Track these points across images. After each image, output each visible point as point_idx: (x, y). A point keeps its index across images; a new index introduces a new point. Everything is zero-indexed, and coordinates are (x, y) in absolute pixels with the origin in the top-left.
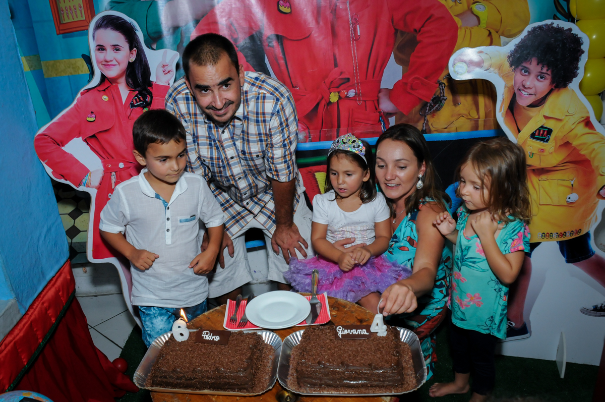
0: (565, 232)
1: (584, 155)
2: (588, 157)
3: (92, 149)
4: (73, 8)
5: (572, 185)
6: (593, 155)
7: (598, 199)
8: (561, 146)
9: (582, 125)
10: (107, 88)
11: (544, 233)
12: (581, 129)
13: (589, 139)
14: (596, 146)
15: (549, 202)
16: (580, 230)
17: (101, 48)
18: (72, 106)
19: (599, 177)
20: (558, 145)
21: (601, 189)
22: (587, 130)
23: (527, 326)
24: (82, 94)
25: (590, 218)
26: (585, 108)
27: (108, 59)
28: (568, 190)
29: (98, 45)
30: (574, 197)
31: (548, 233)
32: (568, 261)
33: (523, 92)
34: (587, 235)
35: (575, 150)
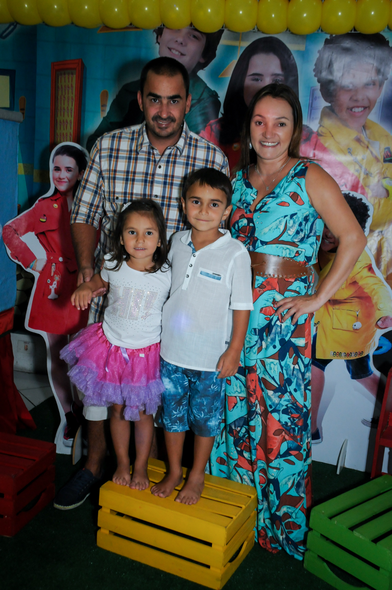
0: (351, 353)
1: (367, 293)
2: (369, 294)
3: (41, 242)
4: (65, 135)
5: (357, 315)
6: (373, 294)
7: (376, 329)
8: (350, 284)
9: (366, 270)
10: (58, 199)
11: (335, 352)
12: (366, 272)
13: (370, 281)
14: (375, 287)
15: (340, 327)
16: (362, 352)
17: (57, 169)
18: (31, 208)
19: (377, 311)
20: (349, 283)
21: (378, 321)
22: (370, 274)
23: (319, 431)
24: (39, 201)
25: (370, 343)
26: (369, 257)
27: (62, 177)
28: (354, 319)
29: (56, 167)
30: (358, 325)
31: (338, 352)
32: (353, 378)
33: (326, 241)
34: (368, 356)
35: (361, 289)
